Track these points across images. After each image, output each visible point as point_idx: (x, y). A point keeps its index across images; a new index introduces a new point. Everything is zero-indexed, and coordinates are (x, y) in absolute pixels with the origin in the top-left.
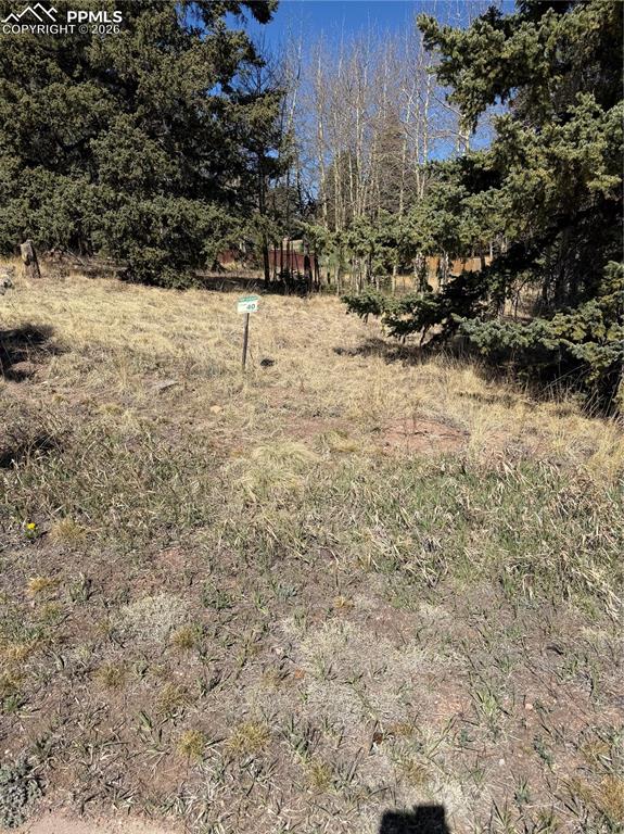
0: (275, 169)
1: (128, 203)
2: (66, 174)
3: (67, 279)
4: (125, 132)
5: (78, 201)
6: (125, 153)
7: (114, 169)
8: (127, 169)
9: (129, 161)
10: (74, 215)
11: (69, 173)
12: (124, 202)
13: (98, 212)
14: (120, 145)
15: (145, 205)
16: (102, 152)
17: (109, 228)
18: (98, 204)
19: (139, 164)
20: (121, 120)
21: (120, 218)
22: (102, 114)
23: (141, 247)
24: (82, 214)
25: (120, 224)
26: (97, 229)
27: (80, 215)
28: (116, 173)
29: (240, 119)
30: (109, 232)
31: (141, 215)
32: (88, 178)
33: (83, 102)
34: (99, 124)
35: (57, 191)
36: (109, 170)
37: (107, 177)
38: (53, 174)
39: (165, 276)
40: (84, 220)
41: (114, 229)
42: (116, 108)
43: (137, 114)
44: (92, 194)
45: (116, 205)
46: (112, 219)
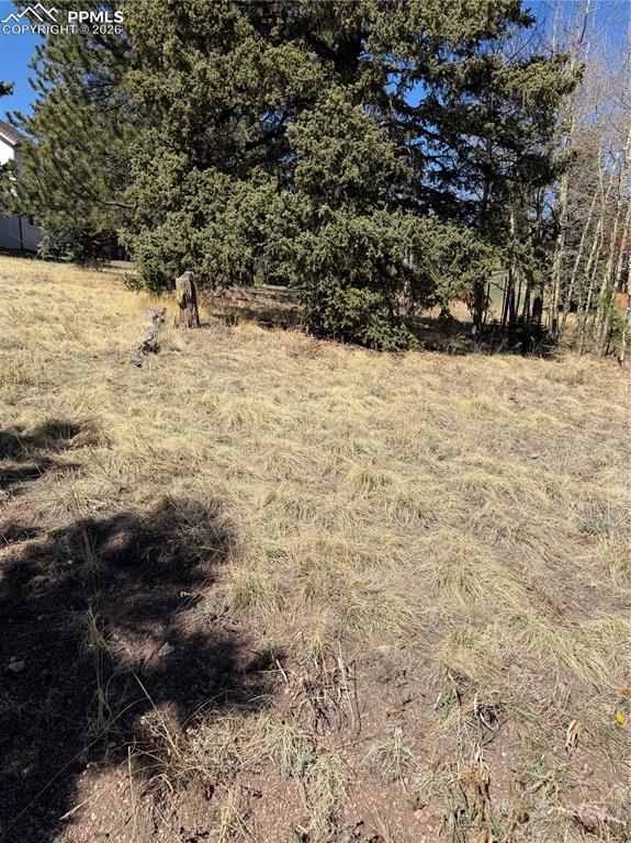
0: (542, 172)
1: (333, 220)
2: (245, 178)
3: (235, 329)
4: (341, 111)
5: (262, 217)
6: (336, 144)
7: (317, 168)
8: (336, 167)
9: (340, 156)
10: (255, 237)
11: (250, 177)
12: (329, 218)
13: (289, 233)
14: (330, 134)
15: (360, 224)
16: (305, 141)
17: (303, 259)
18: (290, 221)
19: (354, 160)
20: (335, 94)
21: (319, 244)
22: (307, 85)
23: (343, 287)
24: (265, 236)
25: (321, 252)
26: (285, 258)
27: (262, 237)
28: (320, 174)
29: (515, 90)
30: (301, 265)
31: (352, 240)
32: (274, 185)
33: (283, 68)
34: (302, 102)
35: (231, 204)
36: (309, 170)
37: (306, 180)
38: (229, 177)
39: (372, 332)
40: (269, 246)
41: (309, 259)
42: (326, 78)
43: (359, 84)
44: (281, 205)
45: (315, 223)
46: (308, 245)
